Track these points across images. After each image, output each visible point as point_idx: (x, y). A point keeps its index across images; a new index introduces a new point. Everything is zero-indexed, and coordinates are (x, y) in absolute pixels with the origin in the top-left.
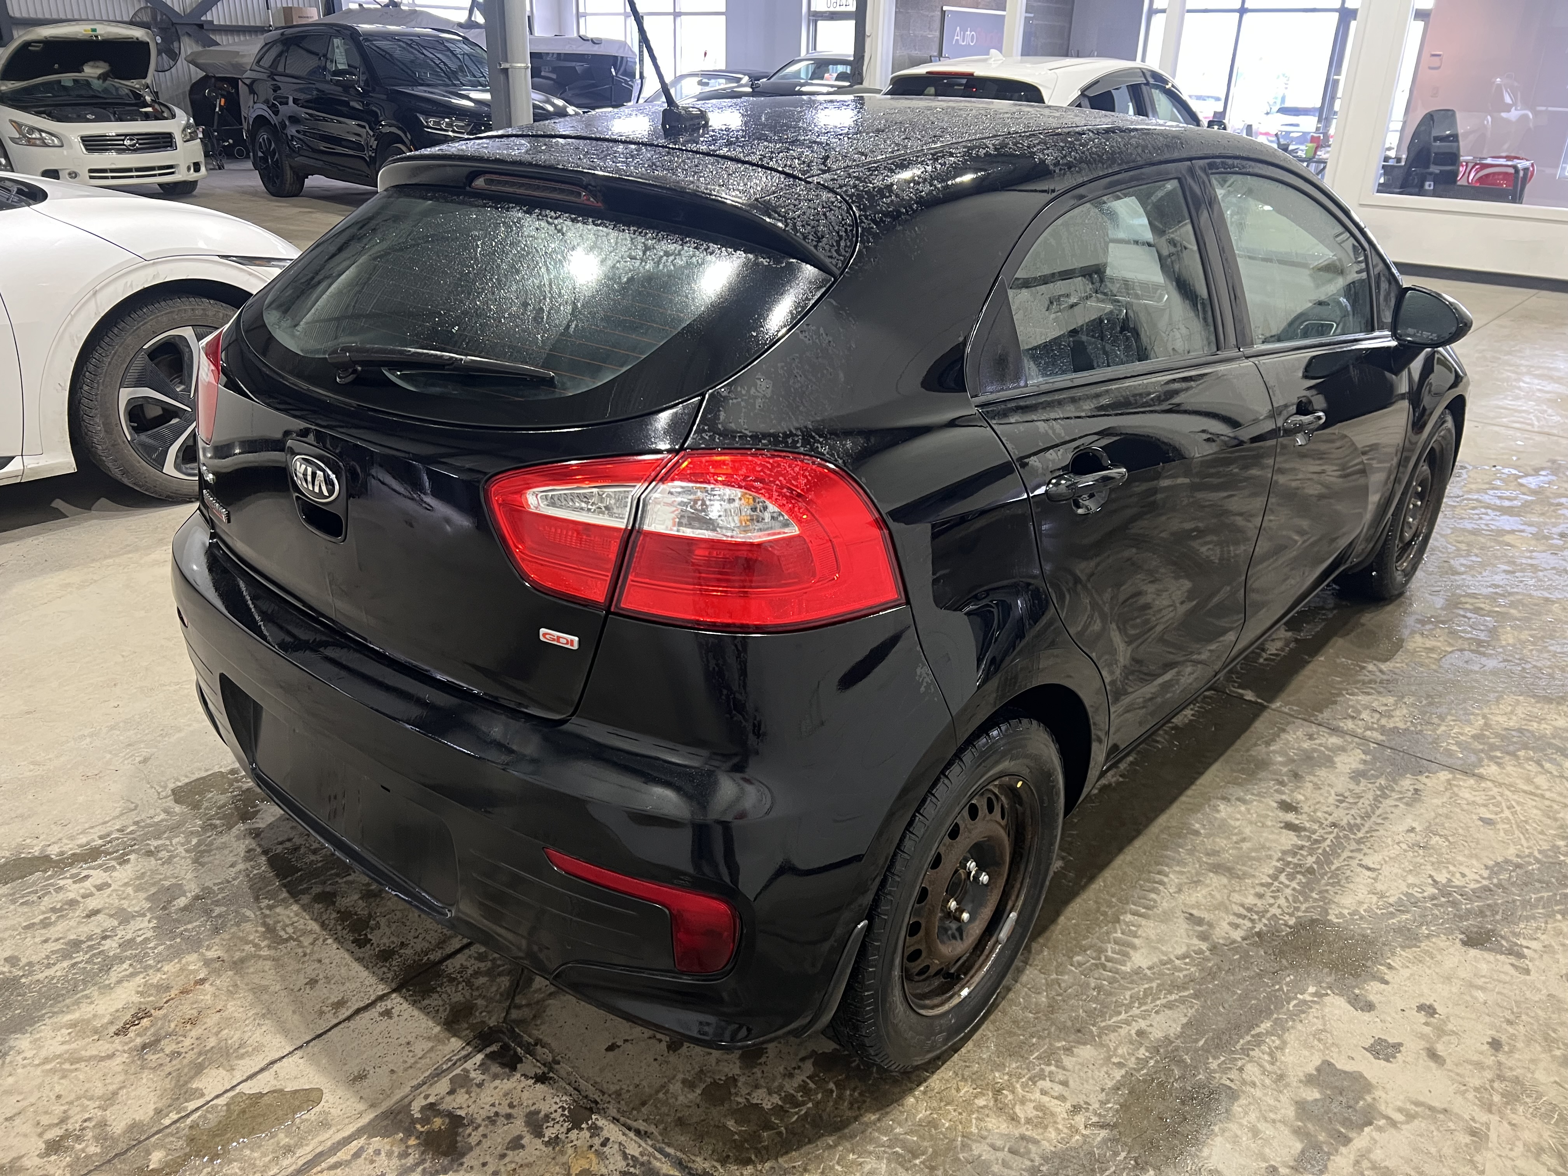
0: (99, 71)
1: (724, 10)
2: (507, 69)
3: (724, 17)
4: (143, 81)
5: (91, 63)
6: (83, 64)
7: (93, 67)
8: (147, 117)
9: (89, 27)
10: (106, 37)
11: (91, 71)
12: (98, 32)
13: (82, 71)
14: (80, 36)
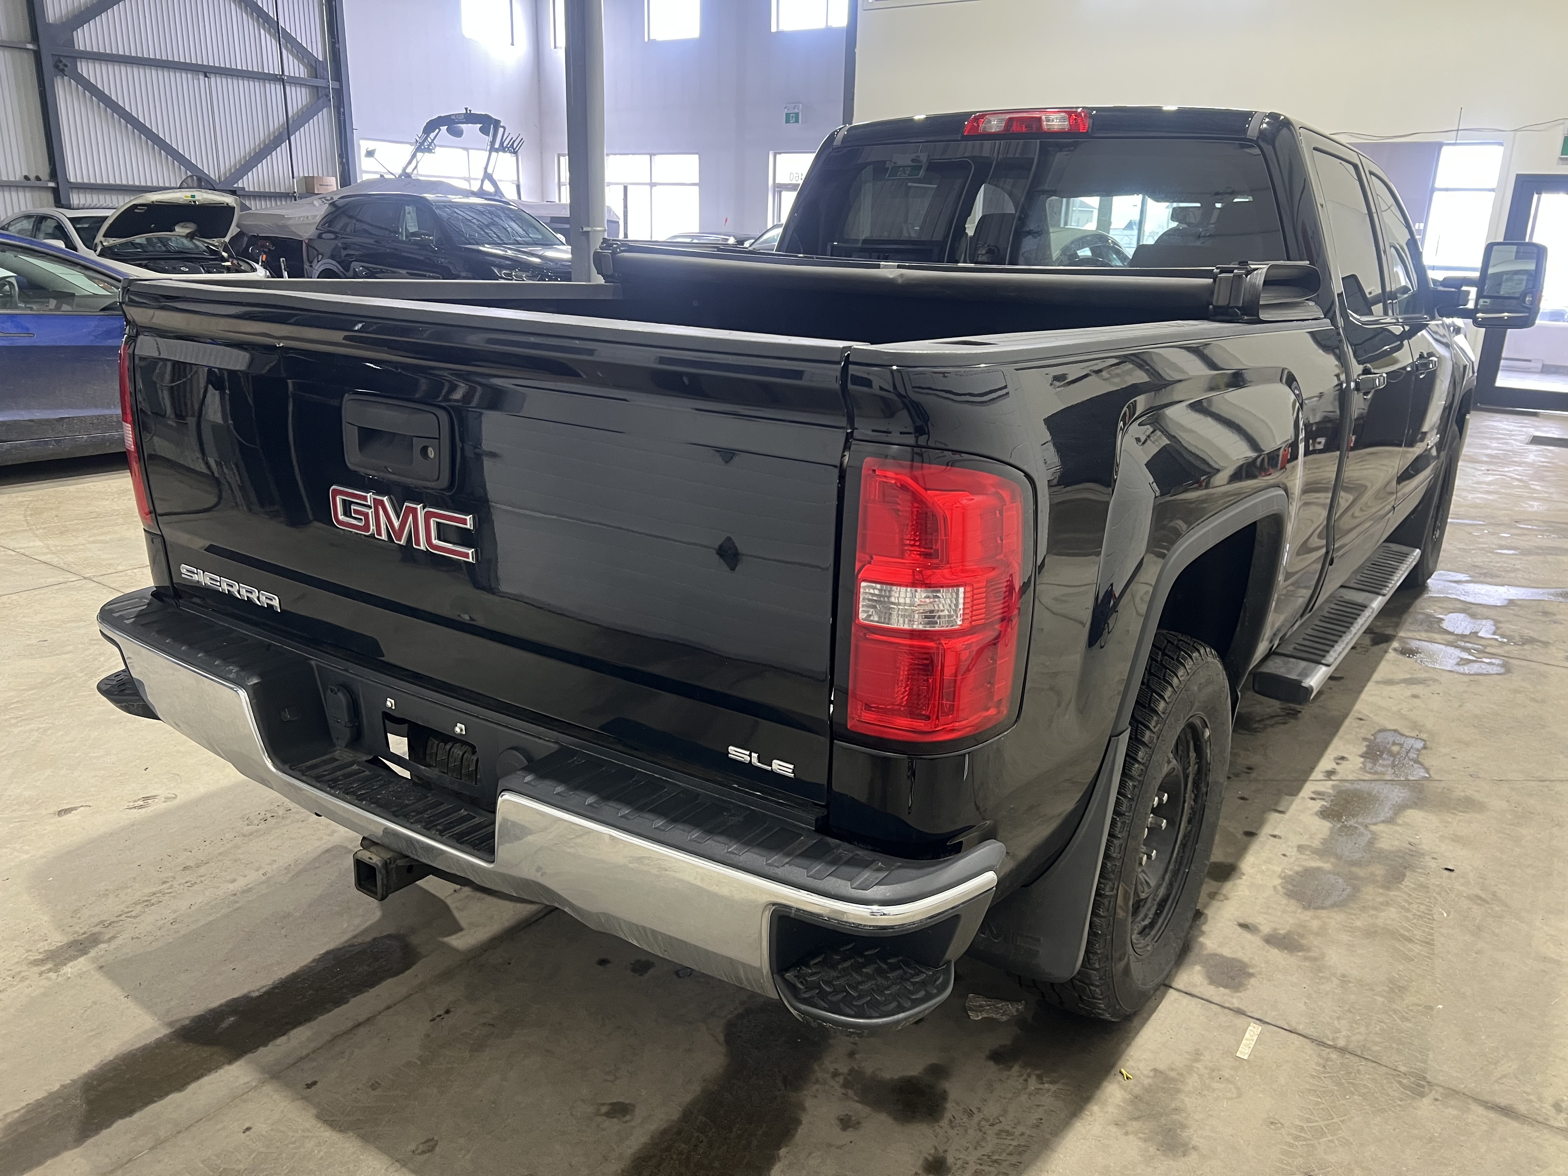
0: (188, 231)
1: (697, 181)
2: (588, 232)
3: (697, 188)
4: (222, 240)
5: (181, 224)
6: (175, 225)
7: (183, 227)
8: (229, 270)
9: (189, 194)
10: (202, 202)
11: (181, 230)
12: (196, 198)
13: (173, 230)
14: (181, 201)
